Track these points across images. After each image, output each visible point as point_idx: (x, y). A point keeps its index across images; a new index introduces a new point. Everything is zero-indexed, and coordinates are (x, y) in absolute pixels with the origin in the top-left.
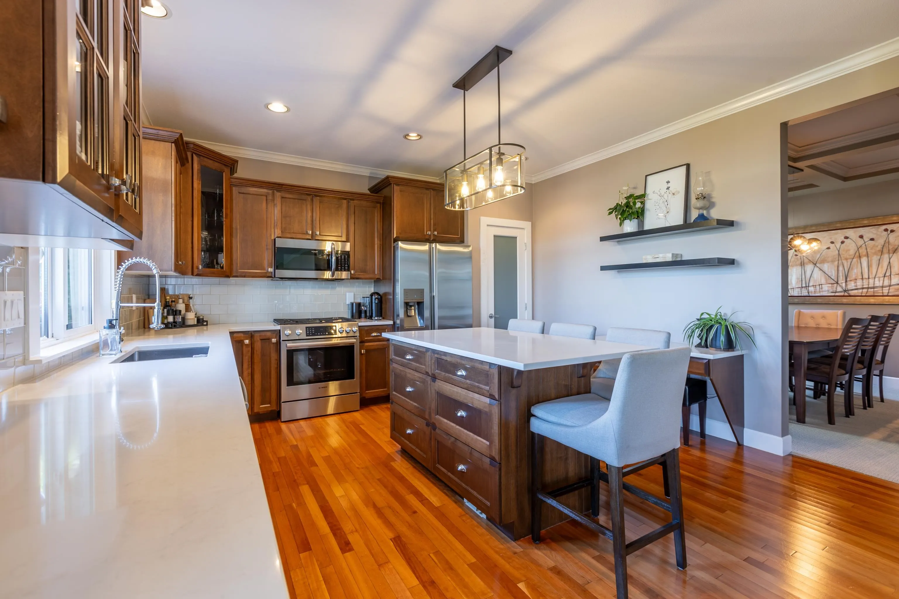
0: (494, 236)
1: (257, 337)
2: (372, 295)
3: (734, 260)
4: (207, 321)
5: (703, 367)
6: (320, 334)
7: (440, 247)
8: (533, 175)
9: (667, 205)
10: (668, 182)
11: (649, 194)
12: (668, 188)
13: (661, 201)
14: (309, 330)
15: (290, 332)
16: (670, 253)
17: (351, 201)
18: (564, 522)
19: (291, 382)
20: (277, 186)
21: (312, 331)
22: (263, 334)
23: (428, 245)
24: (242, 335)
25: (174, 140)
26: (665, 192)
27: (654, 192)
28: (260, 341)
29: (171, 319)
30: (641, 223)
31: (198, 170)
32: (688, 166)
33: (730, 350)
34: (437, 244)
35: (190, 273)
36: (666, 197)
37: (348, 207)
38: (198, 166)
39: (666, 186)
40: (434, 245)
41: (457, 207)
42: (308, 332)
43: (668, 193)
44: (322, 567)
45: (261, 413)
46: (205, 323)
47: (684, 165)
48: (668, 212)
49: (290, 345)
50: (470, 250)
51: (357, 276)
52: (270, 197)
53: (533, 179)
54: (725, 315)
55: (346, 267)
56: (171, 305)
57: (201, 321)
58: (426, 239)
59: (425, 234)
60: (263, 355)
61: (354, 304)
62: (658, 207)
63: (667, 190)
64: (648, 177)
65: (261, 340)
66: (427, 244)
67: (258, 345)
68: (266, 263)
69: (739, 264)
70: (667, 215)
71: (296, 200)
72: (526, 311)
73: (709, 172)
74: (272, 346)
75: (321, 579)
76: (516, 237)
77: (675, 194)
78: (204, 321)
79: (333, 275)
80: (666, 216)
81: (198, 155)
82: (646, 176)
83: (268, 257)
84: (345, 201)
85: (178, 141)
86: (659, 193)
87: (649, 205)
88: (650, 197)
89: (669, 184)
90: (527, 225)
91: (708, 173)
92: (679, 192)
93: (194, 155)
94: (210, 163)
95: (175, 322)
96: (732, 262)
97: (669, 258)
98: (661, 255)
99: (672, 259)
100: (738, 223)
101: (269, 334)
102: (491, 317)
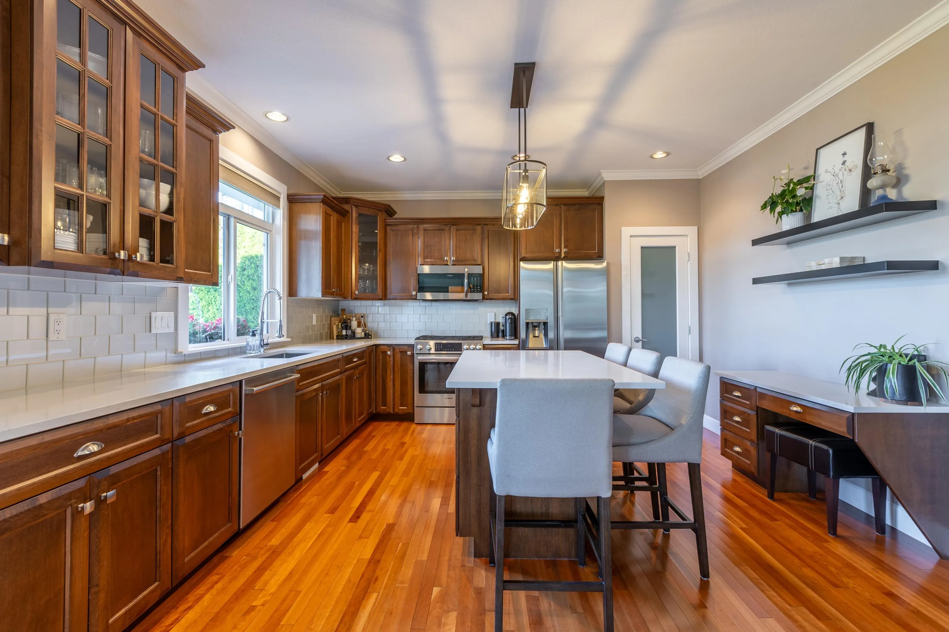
0: (642, 248)
1: (397, 350)
2: (506, 315)
3: (937, 262)
4: (371, 335)
5: (844, 423)
6: (447, 350)
7: (566, 264)
8: (698, 169)
9: (842, 187)
10: (844, 154)
11: (820, 175)
12: (844, 163)
13: (835, 182)
14: (438, 346)
15: (421, 347)
16: (836, 257)
17: (485, 226)
18: (542, 559)
19: (423, 390)
20: (420, 220)
21: (440, 347)
22: (402, 347)
23: (553, 263)
24: (386, 347)
25: (321, 200)
26: (840, 170)
27: (826, 171)
28: (399, 353)
29: (344, 332)
30: (809, 216)
31: (356, 217)
32: (870, 128)
33: (909, 403)
34: (563, 262)
35: (350, 298)
36: (840, 176)
37: (483, 232)
38: (356, 215)
39: (842, 159)
40: (560, 263)
41: (518, 226)
42: (437, 348)
43: (843, 169)
44: (328, 526)
45: (400, 413)
46: (370, 337)
47: (863, 126)
48: (842, 198)
49: (420, 357)
50: (603, 266)
51: (490, 297)
52: (415, 231)
53: (699, 173)
54: (925, 349)
55: (478, 288)
56: (348, 322)
57: (367, 335)
58: (556, 257)
59: (555, 252)
60: (402, 365)
61: (493, 323)
62: (830, 192)
63: (842, 166)
64: (822, 152)
65: (401, 352)
66: (551, 263)
67: (398, 356)
68: (412, 288)
69: (945, 268)
70: (841, 202)
71: (436, 231)
72: (690, 335)
73: (900, 129)
74: (408, 357)
75: (319, 533)
76: (675, 247)
77: (852, 170)
78: (369, 335)
79: (466, 296)
80: (839, 203)
81: (356, 206)
82: (817, 150)
83: (413, 283)
84: (479, 227)
85: (324, 199)
86: (832, 172)
87: (820, 191)
88: (821, 178)
89: (846, 156)
90: (692, 231)
91: (899, 132)
92: (857, 167)
93: (353, 206)
94: (365, 211)
95: (347, 335)
96: (934, 266)
97: (836, 263)
98: (827, 261)
99: (840, 265)
100: (942, 203)
101: (406, 347)
102: (637, 341)
